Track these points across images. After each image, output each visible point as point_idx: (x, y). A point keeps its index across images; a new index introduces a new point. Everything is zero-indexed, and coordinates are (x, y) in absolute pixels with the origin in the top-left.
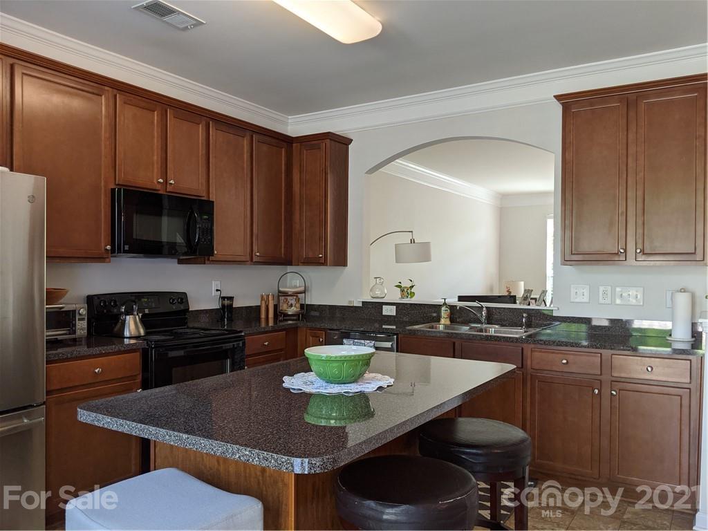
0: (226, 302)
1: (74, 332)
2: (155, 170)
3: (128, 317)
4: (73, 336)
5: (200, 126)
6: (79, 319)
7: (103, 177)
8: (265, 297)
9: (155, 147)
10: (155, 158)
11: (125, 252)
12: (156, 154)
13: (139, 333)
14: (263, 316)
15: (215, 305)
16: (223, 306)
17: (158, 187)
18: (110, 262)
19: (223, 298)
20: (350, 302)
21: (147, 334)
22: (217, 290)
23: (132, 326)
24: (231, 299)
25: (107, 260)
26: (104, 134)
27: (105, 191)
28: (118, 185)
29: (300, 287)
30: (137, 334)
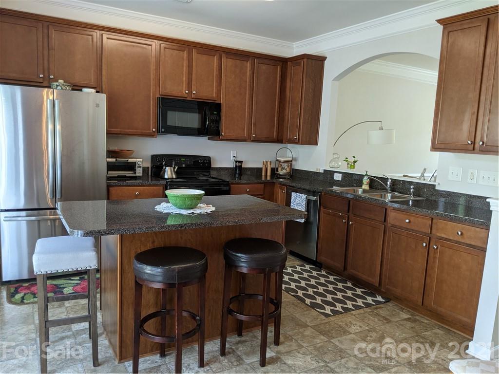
0: (237, 164)
1: (135, 173)
2: (184, 86)
3: (167, 168)
4: (135, 175)
5: (215, 57)
6: (138, 167)
7: (151, 91)
8: (265, 162)
9: (184, 73)
10: (184, 79)
11: (162, 132)
12: (184, 75)
13: (173, 177)
14: (263, 174)
15: (231, 165)
16: (236, 166)
17: (186, 96)
18: (156, 137)
19: (236, 162)
20: (317, 169)
21: (177, 178)
22: (234, 157)
23: (169, 173)
24: (241, 162)
25: (155, 136)
26: (153, 67)
27: (153, 99)
28: (161, 95)
29: (289, 157)
30: (171, 177)
